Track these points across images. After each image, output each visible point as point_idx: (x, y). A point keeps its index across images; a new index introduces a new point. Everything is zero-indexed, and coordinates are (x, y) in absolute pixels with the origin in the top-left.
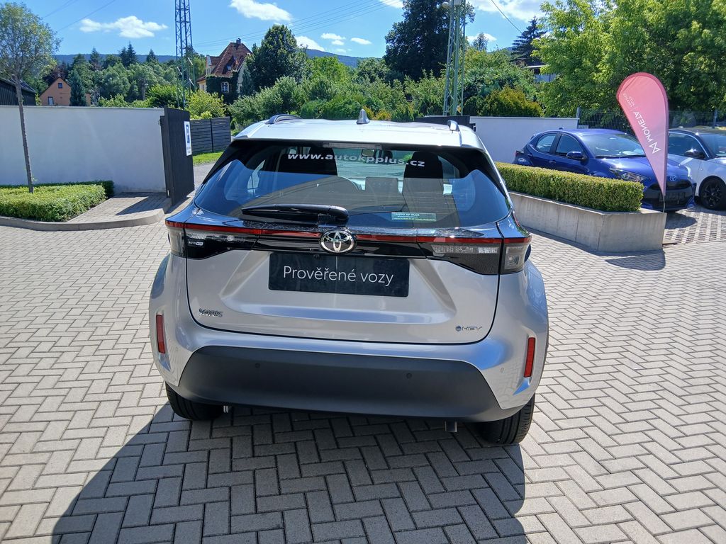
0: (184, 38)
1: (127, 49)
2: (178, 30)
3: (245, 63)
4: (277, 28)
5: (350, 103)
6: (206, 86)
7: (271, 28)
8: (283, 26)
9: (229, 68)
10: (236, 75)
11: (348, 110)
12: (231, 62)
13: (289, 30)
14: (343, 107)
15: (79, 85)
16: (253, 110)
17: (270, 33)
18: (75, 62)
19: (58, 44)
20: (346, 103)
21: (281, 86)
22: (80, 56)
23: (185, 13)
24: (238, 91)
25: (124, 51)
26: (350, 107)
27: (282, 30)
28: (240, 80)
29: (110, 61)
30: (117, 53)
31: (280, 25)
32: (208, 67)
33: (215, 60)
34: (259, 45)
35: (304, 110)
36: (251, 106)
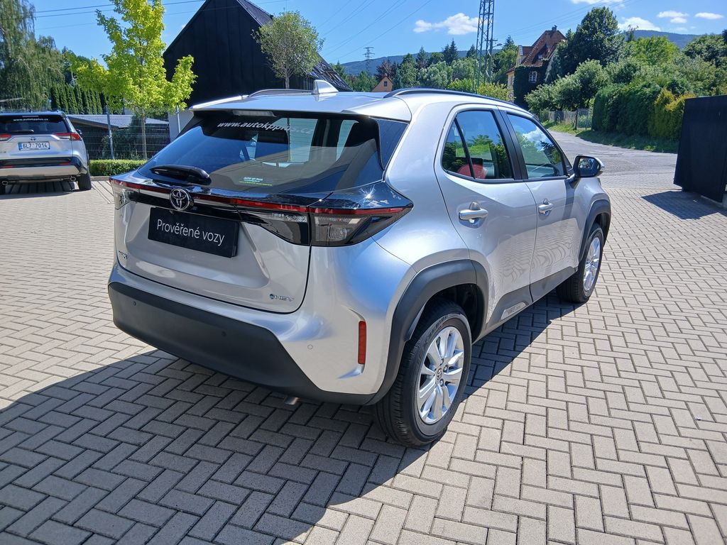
0: (485, 30)
1: (450, 46)
2: (481, 22)
3: (556, 50)
4: (597, 11)
5: (649, 86)
6: (514, 77)
7: (590, 12)
8: (604, 8)
9: (540, 57)
10: (546, 63)
11: (645, 94)
12: (543, 51)
13: (610, 11)
14: (640, 91)
15: (398, 82)
16: (551, 98)
17: (588, 18)
18: (404, 62)
19: (321, 44)
20: (645, 86)
21: (583, 72)
22: (409, 56)
23: (490, 5)
24: (546, 80)
25: (447, 48)
26: (647, 91)
27: (602, 12)
28: (549, 68)
29: (434, 59)
30: (441, 51)
31: (602, 7)
32: (519, 58)
33: (526, 50)
34: (574, 31)
35: (599, 95)
36: (549, 94)
